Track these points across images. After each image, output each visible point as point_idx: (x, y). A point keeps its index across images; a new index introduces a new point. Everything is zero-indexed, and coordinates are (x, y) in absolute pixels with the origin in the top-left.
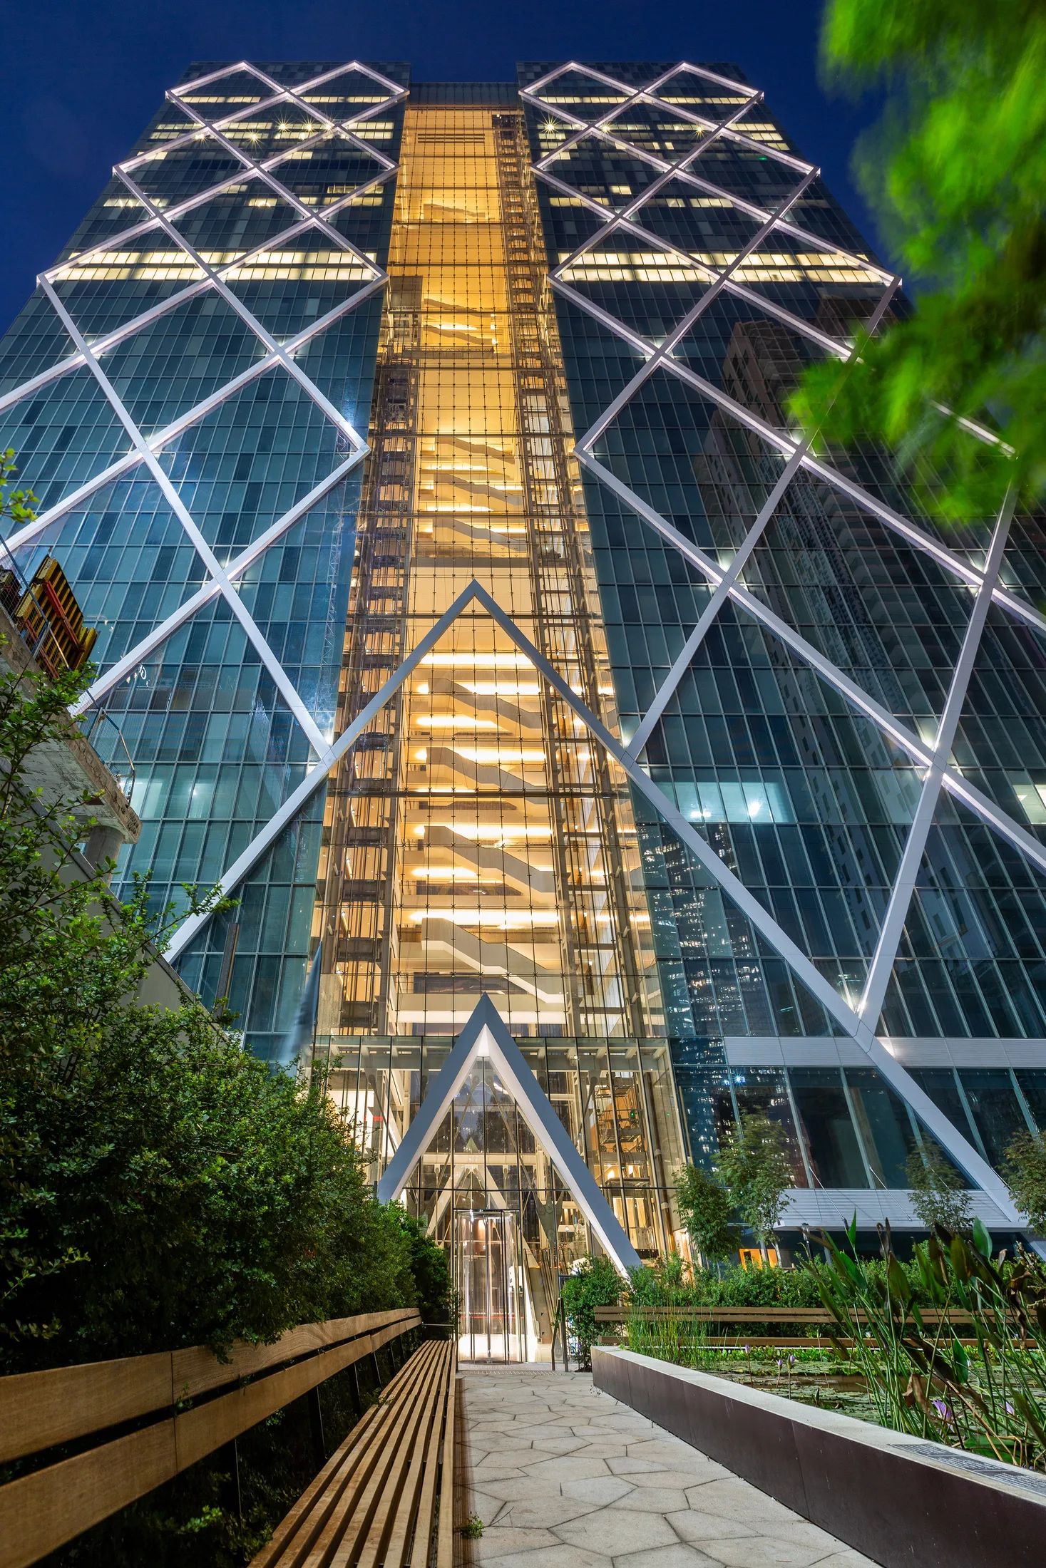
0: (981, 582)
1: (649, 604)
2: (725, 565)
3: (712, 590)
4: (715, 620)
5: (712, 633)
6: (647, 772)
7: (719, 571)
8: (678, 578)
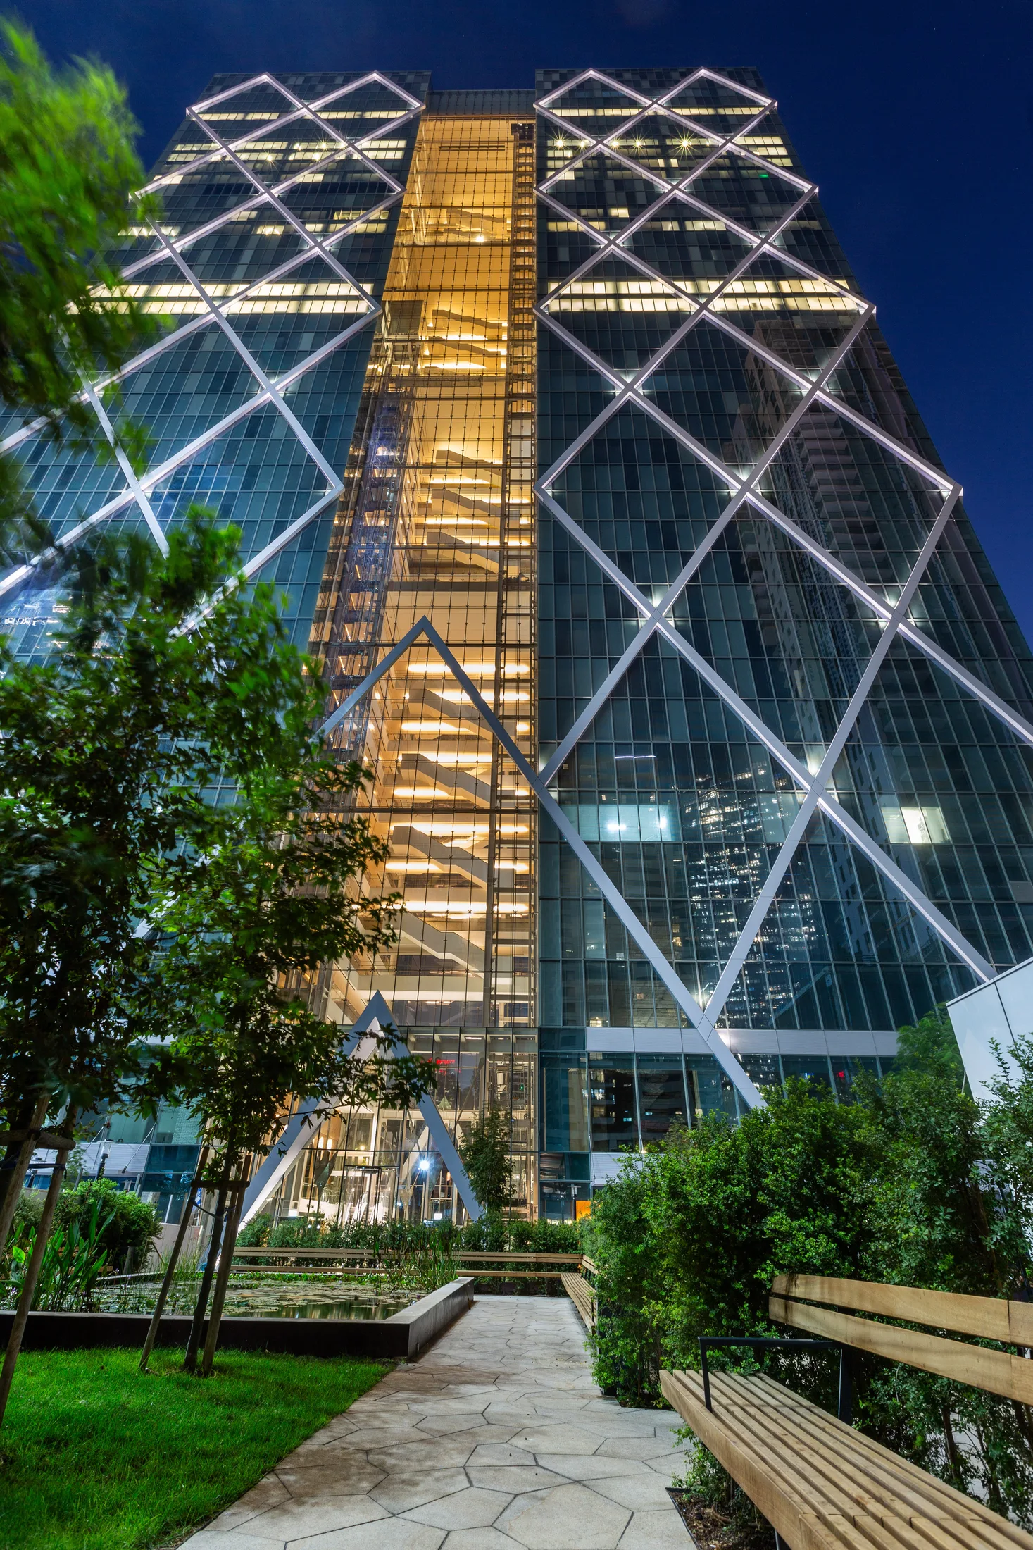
0: (890, 616)
1: (581, 638)
2: (656, 601)
3: (641, 624)
4: (639, 654)
5: (635, 665)
6: (554, 795)
7: (649, 607)
8: (612, 612)
